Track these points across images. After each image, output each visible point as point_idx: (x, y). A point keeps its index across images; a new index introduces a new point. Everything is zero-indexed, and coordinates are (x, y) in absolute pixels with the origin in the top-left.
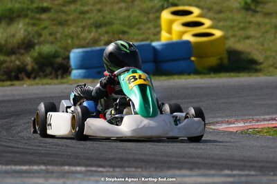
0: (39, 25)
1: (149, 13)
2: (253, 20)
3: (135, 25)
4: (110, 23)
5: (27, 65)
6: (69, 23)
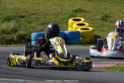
0: (20, 23)
1: (64, 20)
2: (106, 24)
5: (14, 38)
6: (32, 22)
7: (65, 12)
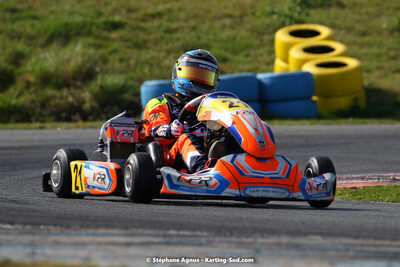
0: (106, 47)
1: (263, 34)
3: (242, 50)
6: (149, 44)
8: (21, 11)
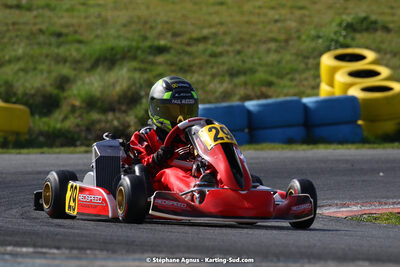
0: (151, 71)
1: (308, 58)
4: (252, 71)
6: (194, 68)
7: (313, 33)
8: (67, 35)
